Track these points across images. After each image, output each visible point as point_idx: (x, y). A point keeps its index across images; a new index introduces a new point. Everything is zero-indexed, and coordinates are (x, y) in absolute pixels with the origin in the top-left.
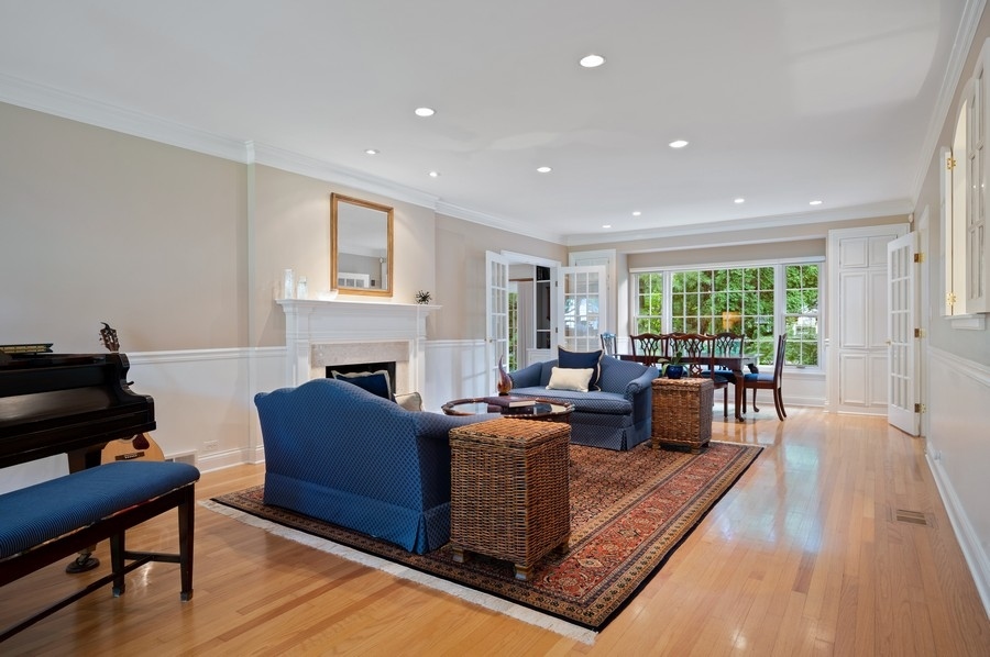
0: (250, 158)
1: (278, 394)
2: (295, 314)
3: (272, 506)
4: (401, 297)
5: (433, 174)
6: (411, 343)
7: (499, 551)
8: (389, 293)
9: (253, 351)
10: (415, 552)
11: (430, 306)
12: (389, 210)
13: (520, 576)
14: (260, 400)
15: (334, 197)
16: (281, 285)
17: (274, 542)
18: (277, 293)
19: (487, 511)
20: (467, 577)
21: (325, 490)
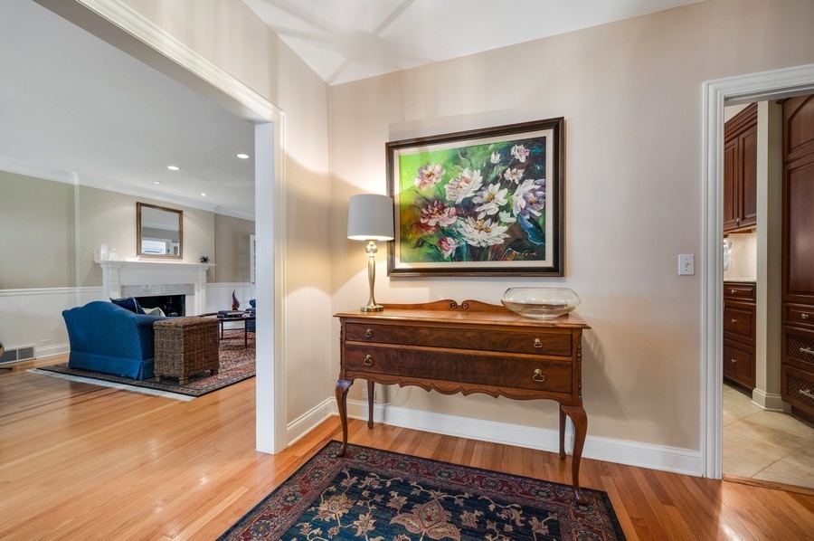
0: (76, 181)
1: (75, 310)
2: (108, 268)
3: (72, 368)
4: (189, 259)
5: (204, 195)
6: (196, 284)
7: (172, 373)
8: (181, 257)
9: (78, 289)
10: (138, 379)
11: (210, 264)
12: (180, 212)
13: (181, 382)
14: (65, 314)
15: (139, 205)
16: (99, 252)
17: (75, 386)
18: (96, 257)
19: (167, 356)
20: (161, 387)
21: (100, 356)
